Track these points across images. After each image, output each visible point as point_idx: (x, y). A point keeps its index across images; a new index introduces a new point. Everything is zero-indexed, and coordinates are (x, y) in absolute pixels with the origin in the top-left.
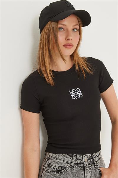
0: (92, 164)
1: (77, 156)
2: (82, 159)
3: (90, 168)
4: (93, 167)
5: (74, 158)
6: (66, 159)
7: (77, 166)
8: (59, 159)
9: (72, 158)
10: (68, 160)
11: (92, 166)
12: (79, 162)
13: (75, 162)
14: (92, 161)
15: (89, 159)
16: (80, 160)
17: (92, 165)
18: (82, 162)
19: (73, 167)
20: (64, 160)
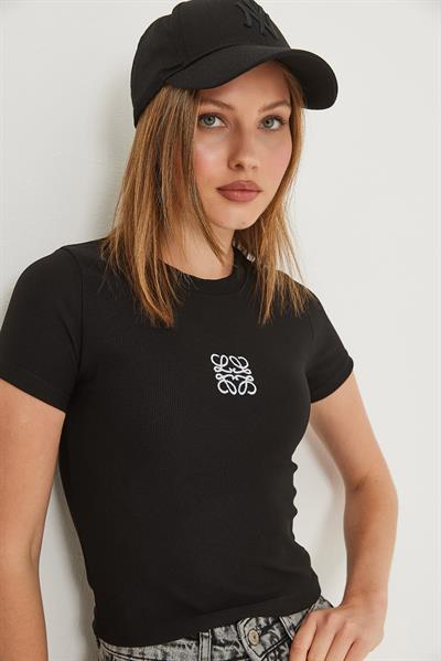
0: (283, 644)
1: (213, 633)
2: (239, 637)
5: (205, 643)
6: (175, 652)
9: (198, 645)
10: (181, 655)
11: (283, 656)
12: (227, 653)
13: (211, 656)
14: (277, 632)
15: (265, 631)
16: (228, 643)
17: (282, 647)
18: (240, 650)
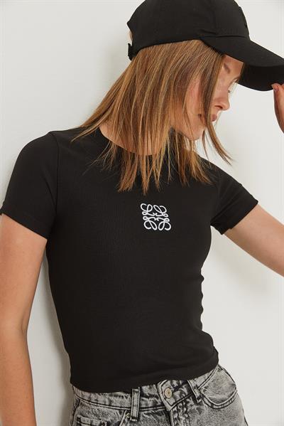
0: (189, 398)
1: (141, 390)
2: (158, 392)
3: (185, 409)
4: (191, 405)
5: (136, 396)
6: (117, 401)
7: (148, 414)
8: (97, 403)
9: (131, 396)
10: (121, 403)
11: (188, 405)
12: (150, 402)
13: (140, 404)
14: (185, 390)
15: (176, 389)
16: (151, 396)
17: (188, 400)
18: (159, 401)
19: (138, 418)
20: (110, 405)
